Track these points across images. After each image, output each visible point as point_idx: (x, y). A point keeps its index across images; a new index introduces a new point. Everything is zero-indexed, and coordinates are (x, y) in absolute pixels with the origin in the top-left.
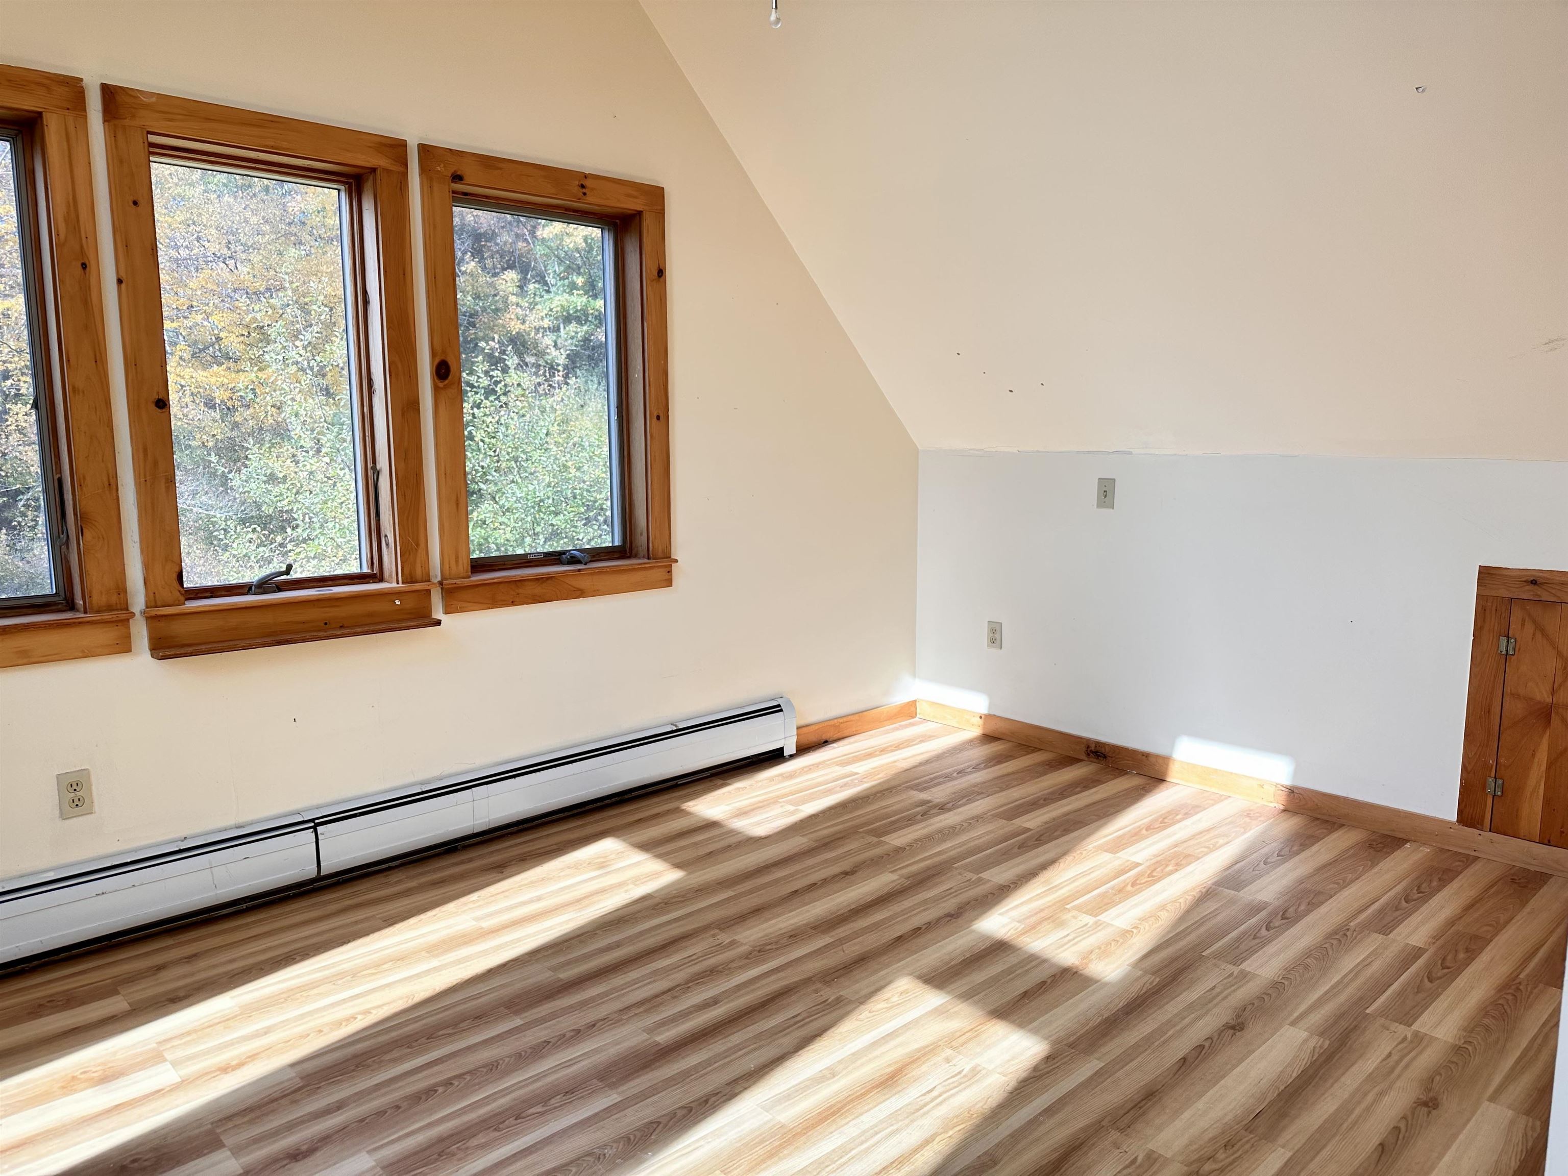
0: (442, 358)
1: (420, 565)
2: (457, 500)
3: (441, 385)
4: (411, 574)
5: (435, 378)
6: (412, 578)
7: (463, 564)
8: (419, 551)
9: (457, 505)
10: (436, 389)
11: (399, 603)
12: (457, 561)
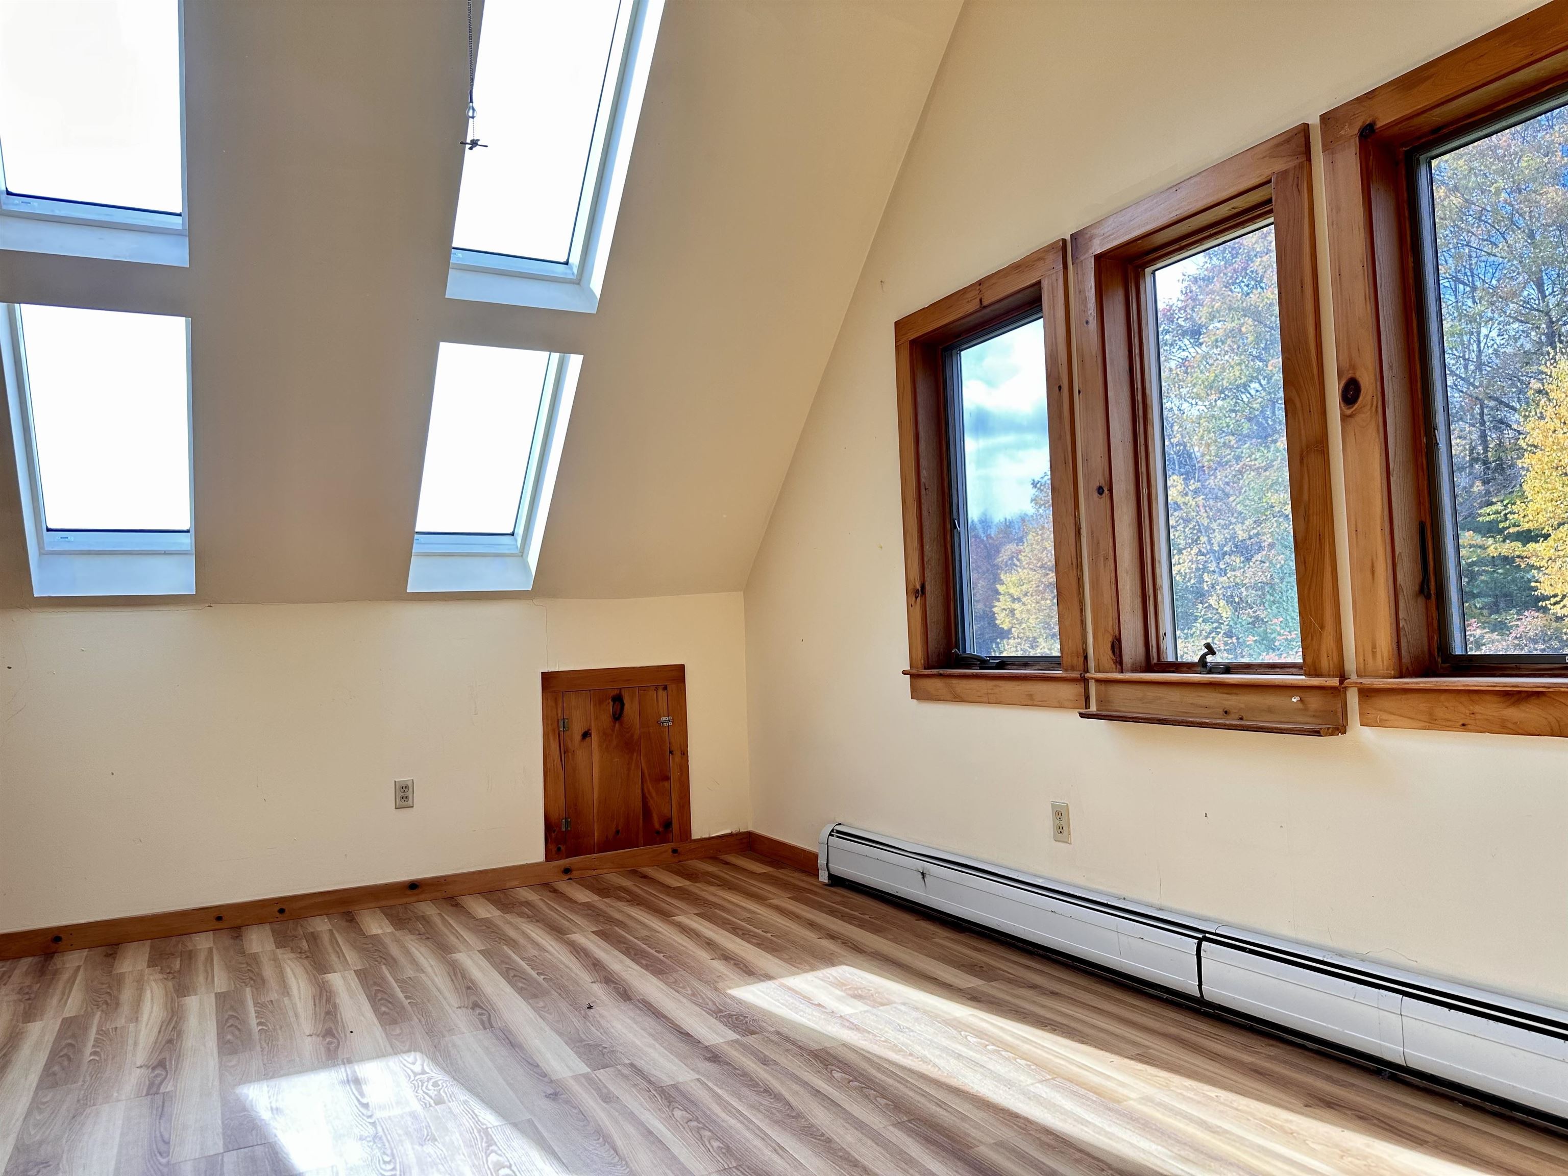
0: (1350, 376)
1: (1325, 656)
2: (1373, 566)
3: (1349, 412)
4: (1314, 663)
5: (1342, 405)
6: (1315, 670)
7: (1382, 658)
8: (1325, 634)
9: (1373, 573)
10: (1344, 418)
11: (1293, 700)
12: (1374, 653)
